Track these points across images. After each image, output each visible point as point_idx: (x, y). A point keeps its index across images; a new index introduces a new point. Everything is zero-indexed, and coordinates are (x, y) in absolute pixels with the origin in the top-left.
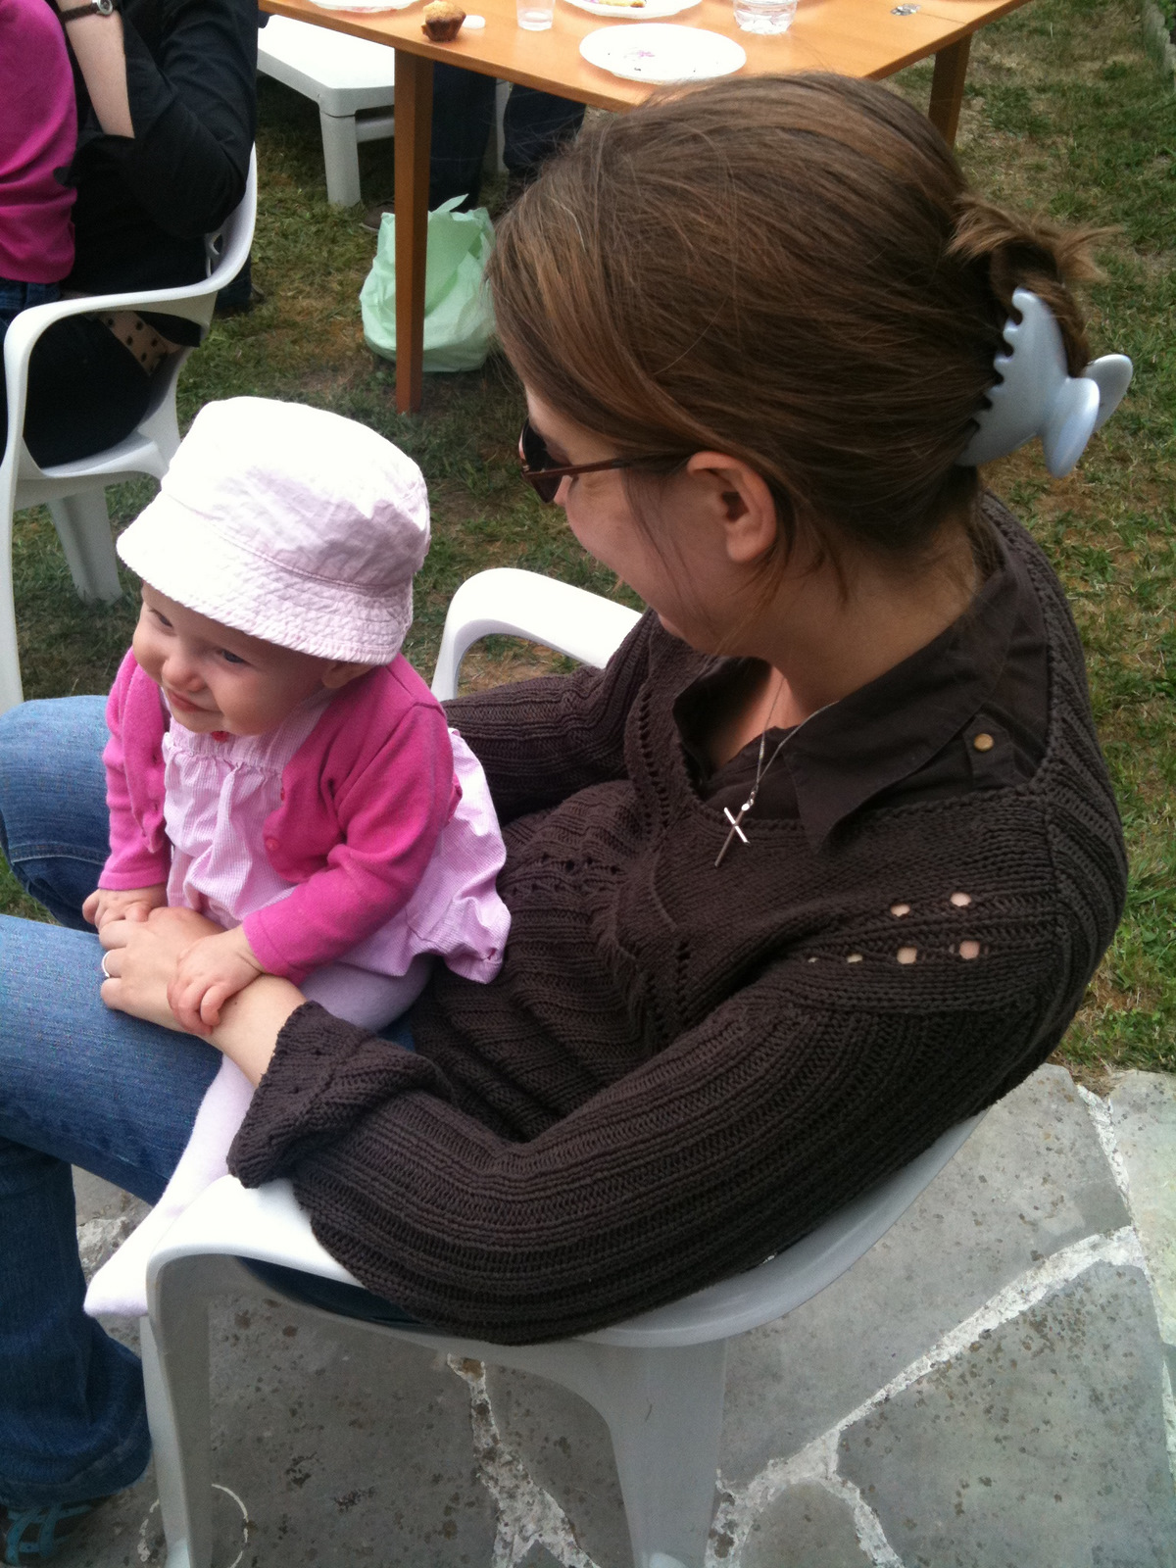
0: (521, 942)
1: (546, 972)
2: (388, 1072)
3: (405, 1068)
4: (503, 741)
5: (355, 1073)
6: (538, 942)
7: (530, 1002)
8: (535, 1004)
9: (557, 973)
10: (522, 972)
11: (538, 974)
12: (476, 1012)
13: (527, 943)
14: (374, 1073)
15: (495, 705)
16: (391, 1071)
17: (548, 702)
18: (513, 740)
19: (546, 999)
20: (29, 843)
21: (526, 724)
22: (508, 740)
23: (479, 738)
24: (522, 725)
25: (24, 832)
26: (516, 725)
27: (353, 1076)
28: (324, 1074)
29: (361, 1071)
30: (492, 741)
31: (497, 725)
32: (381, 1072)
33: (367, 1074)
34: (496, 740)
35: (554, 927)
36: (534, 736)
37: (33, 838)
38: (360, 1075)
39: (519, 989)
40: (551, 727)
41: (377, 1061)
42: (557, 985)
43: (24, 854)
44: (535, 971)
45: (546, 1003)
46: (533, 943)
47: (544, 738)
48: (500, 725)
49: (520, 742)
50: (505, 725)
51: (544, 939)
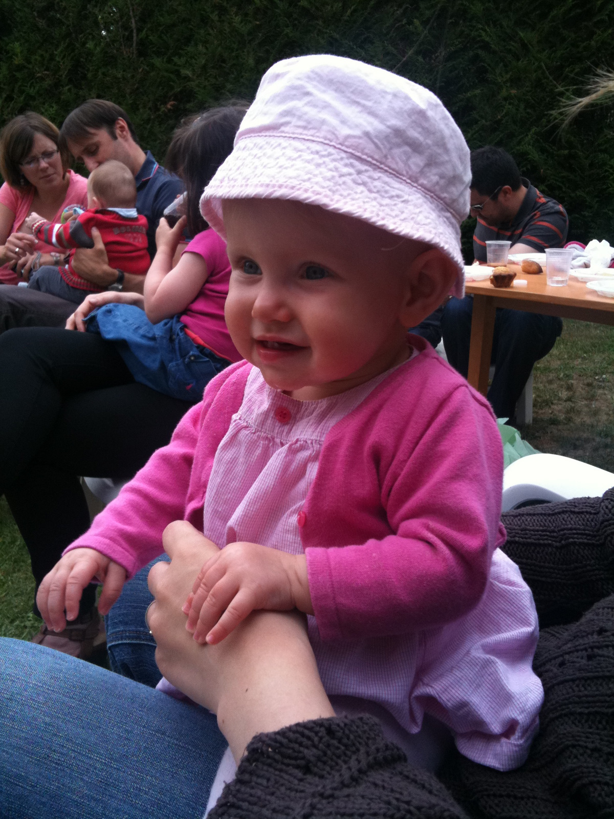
0: (572, 714)
10: (574, 746)
13: (581, 714)
15: (534, 515)
18: (549, 545)
22: (545, 545)
24: (559, 531)
26: (553, 531)
36: (571, 540)
39: (569, 765)
40: (589, 535)
43: (117, 639)
46: (589, 714)
47: (581, 544)
48: (538, 531)
49: (557, 547)
50: (542, 531)
51: (605, 710)
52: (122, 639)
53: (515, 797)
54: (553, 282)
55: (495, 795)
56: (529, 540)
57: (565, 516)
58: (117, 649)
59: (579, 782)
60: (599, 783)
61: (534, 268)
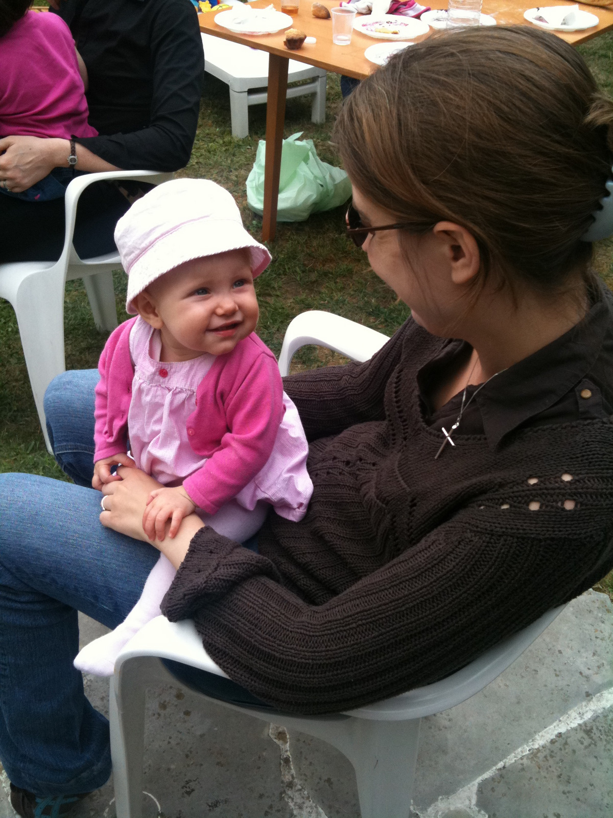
0: (320, 501)
1: (333, 517)
2: (248, 564)
3: (257, 562)
4: (309, 400)
5: (230, 563)
6: (329, 501)
7: (324, 532)
8: (326, 533)
9: (338, 518)
10: (319, 517)
11: (328, 518)
12: (293, 537)
13: (323, 501)
14: (241, 564)
16: (249, 563)
17: (333, 380)
18: (314, 400)
19: (332, 531)
20: (65, 444)
21: (321, 392)
24: (319, 392)
25: (63, 438)
26: (316, 392)
27: (230, 565)
28: (214, 563)
29: (234, 563)
30: (302, 400)
32: (244, 563)
33: (237, 564)
34: (305, 400)
35: (338, 494)
36: (326, 398)
37: (67, 441)
38: (233, 565)
39: (318, 525)
40: (335, 394)
41: (242, 558)
42: (338, 524)
43: (62, 450)
44: (326, 516)
45: (332, 533)
46: (326, 502)
51: (332, 500)
52: (66, 450)
55: (287, 537)
59: (321, 533)
60: (329, 533)
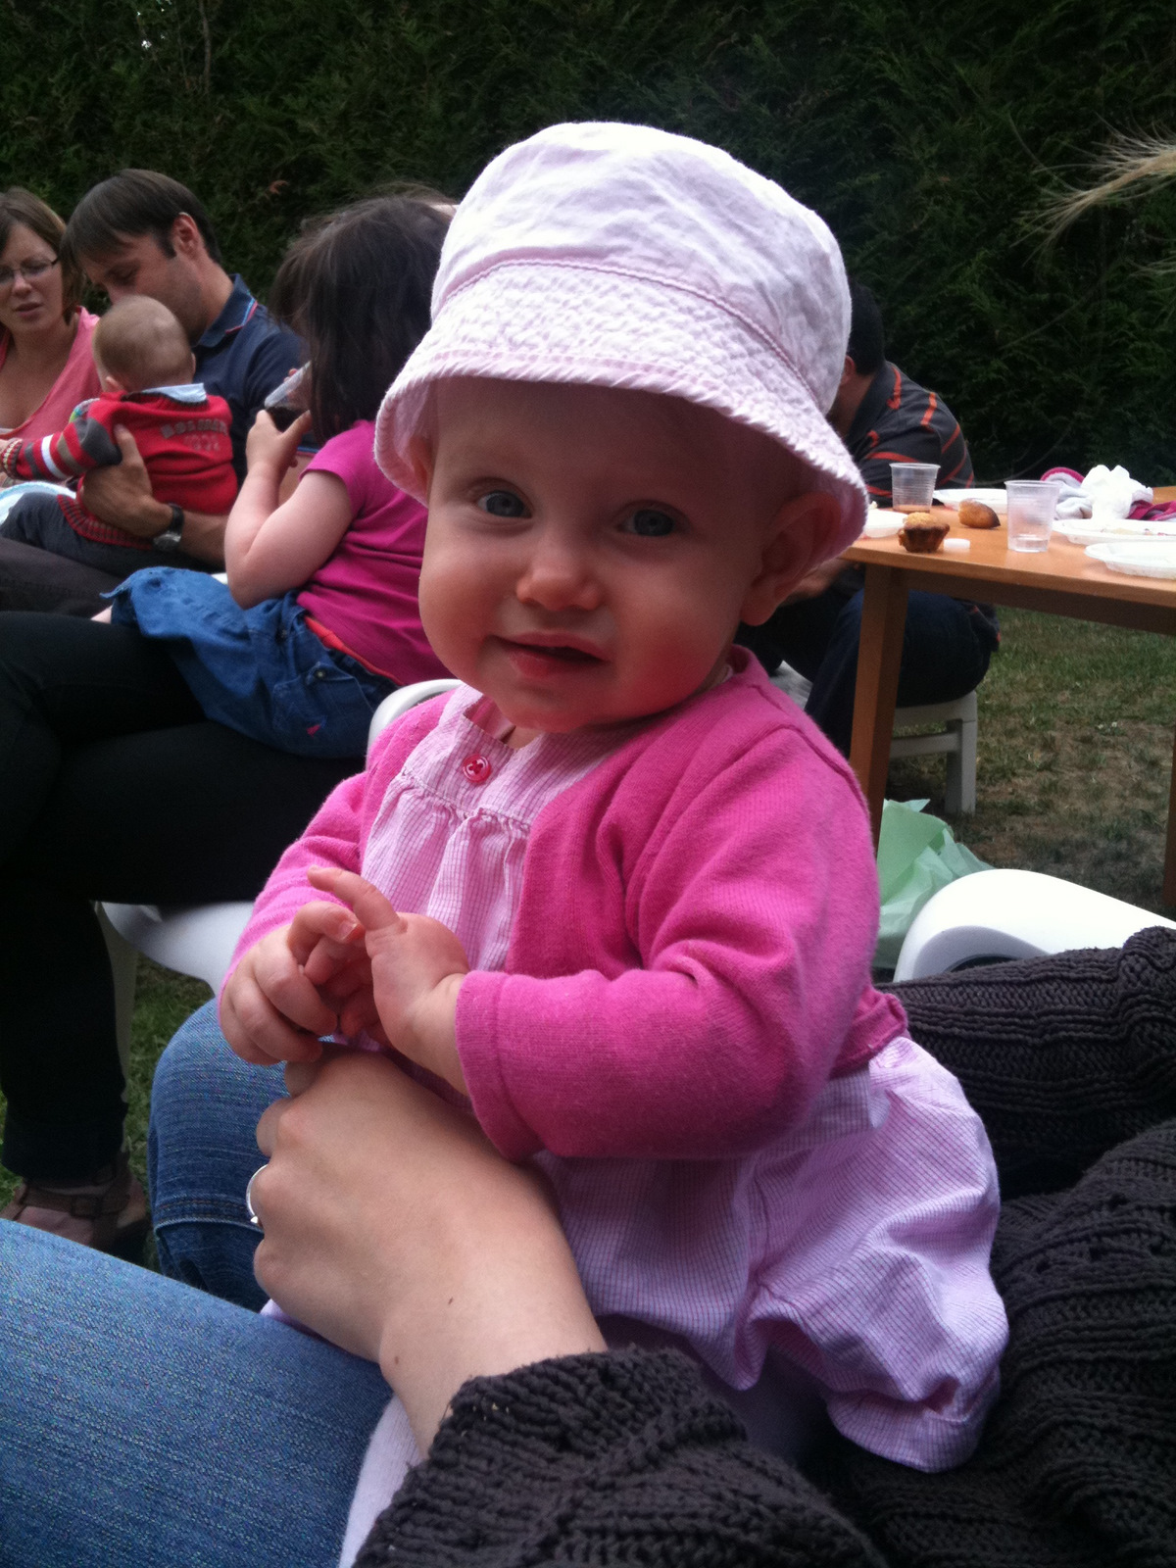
0: (1063, 1362)
1: (1132, 1430)
4: (1000, 1042)
7: (1091, 1490)
10: (1068, 1424)
11: (1110, 1430)
13: (1080, 1362)
15: (990, 984)
17: (1093, 979)
18: (1019, 1042)
20: (183, 1194)
21: (1046, 1014)
22: (1010, 1043)
23: (954, 1037)
24: (1039, 1015)
26: (1028, 1016)
30: (978, 1041)
31: (988, 1015)
34: (986, 1041)
36: (1063, 1033)
39: (1060, 1461)
40: (1098, 1023)
44: (1101, 1423)
46: (1097, 1361)
47: (1083, 1040)
48: (997, 1015)
49: (1034, 1047)
50: (1006, 1015)
51: (1128, 1355)
52: (183, 1216)
53: (957, 1519)
54: (1020, 544)
55: (916, 1515)
56: (980, 1034)
57: (1051, 988)
58: (174, 1235)
59: (1079, 1494)
60: (1117, 1493)
61: (983, 516)
